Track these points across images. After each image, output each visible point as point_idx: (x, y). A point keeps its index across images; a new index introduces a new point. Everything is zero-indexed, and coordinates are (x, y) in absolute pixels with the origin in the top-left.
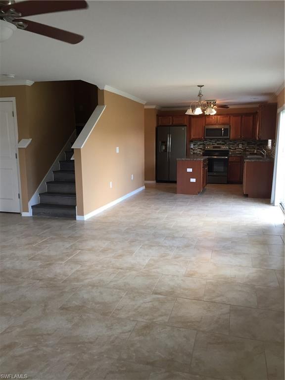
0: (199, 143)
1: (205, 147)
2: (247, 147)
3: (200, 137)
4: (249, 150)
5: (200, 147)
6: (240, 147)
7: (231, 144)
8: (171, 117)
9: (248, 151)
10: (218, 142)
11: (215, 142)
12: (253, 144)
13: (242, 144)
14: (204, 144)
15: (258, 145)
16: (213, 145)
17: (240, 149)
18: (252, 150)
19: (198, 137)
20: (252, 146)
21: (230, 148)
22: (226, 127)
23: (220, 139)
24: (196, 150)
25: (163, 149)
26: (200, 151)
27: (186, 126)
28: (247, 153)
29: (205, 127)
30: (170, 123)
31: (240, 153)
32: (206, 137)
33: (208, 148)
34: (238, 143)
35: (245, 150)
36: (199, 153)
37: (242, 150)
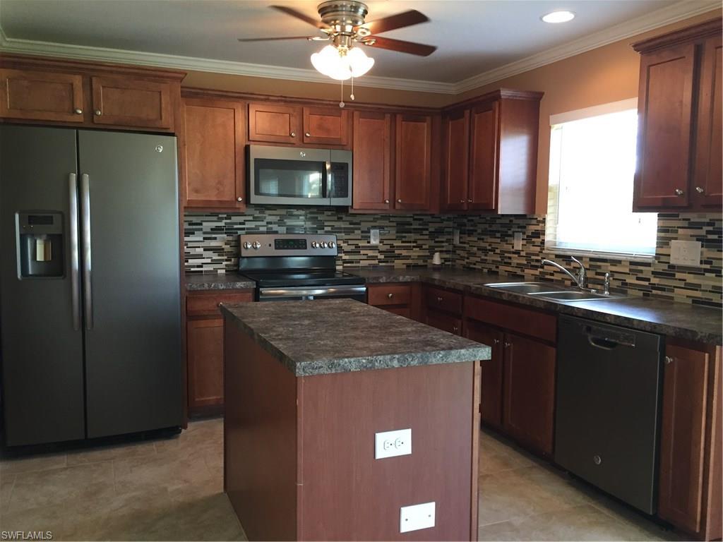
0: (207, 226)
1: (237, 244)
2: (398, 243)
3: (228, 196)
4: (404, 253)
5: (213, 244)
6: (374, 241)
7: (340, 230)
8: (77, 81)
9: (399, 257)
10: (289, 222)
11: (281, 223)
12: (416, 231)
13: (381, 228)
14: (229, 231)
15: (433, 235)
16: (269, 232)
17: (374, 248)
18: (416, 253)
19: (213, 197)
20: (413, 236)
21: (339, 247)
22: (341, 157)
24: (200, 256)
25: (40, 257)
26: (214, 262)
27: (173, 135)
28: (398, 263)
29: (247, 149)
30: (74, 112)
31: (375, 266)
32: (255, 199)
33: (258, 246)
34: (364, 226)
35: (390, 254)
36: (210, 268)
37: (380, 252)
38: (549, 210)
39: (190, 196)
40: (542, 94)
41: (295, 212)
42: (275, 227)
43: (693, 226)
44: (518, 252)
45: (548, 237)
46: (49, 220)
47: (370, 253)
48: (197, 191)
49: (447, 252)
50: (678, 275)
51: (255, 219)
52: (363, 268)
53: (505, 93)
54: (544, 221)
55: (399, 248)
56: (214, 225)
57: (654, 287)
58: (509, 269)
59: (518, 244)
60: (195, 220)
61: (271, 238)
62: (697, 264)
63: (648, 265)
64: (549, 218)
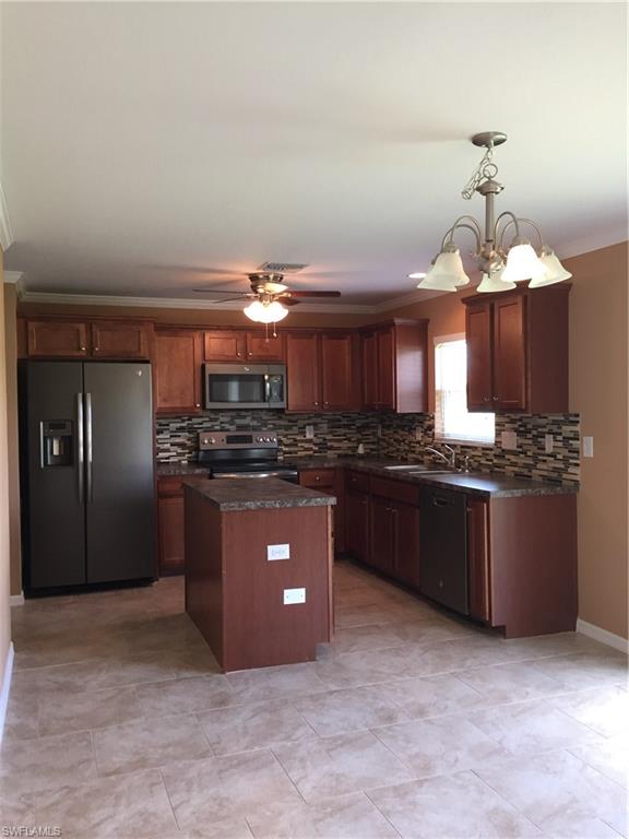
0: (173, 426)
1: (197, 440)
2: (329, 437)
4: (336, 445)
5: (178, 440)
6: (309, 435)
7: (280, 427)
8: (82, 327)
9: (331, 448)
10: (238, 421)
11: (231, 423)
12: (345, 426)
13: (315, 425)
14: (191, 430)
15: (359, 430)
16: (222, 430)
17: (310, 441)
18: (345, 444)
19: (177, 404)
20: (343, 431)
21: (280, 442)
22: (277, 370)
23: (247, 410)
24: (168, 450)
25: (56, 452)
26: (179, 454)
27: (148, 362)
28: (330, 454)
29: (203, 367)
30: (80, 349)
31: (310, 456)
32: (209, 405)
33: (212, 441)
34: (301, 423)
35: (323, 447)
36: (176, 460)
37: (315, 445)
38: (437, 409)
39: (160, 404)
40: (428, 321)
41: (244, 413)
42: (227, 426)
43: (513, 421)
44: (419, 442)
45: (437, 430)
46: (62, 426)
47: (306, 445)
48: (165, 400)
49: (373, 443)
50: (507, 457)
51: (211, 420)
52: (301, 457)
53: (398, 321)
54: (433, 418)
55: (330, 440)
56: (179, 425)
57: (495, 465)
58: (414, 456)
59: (419, 436)
60: (163, 422)
61: (223, 435)
62: (515, 448)
63: (491, 450)
64: (437, 415)
